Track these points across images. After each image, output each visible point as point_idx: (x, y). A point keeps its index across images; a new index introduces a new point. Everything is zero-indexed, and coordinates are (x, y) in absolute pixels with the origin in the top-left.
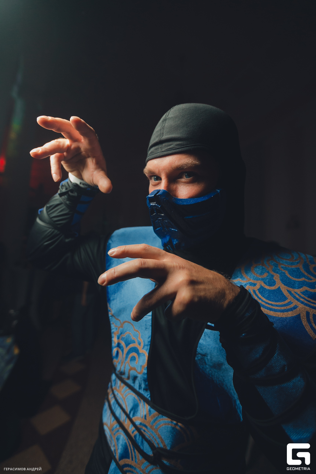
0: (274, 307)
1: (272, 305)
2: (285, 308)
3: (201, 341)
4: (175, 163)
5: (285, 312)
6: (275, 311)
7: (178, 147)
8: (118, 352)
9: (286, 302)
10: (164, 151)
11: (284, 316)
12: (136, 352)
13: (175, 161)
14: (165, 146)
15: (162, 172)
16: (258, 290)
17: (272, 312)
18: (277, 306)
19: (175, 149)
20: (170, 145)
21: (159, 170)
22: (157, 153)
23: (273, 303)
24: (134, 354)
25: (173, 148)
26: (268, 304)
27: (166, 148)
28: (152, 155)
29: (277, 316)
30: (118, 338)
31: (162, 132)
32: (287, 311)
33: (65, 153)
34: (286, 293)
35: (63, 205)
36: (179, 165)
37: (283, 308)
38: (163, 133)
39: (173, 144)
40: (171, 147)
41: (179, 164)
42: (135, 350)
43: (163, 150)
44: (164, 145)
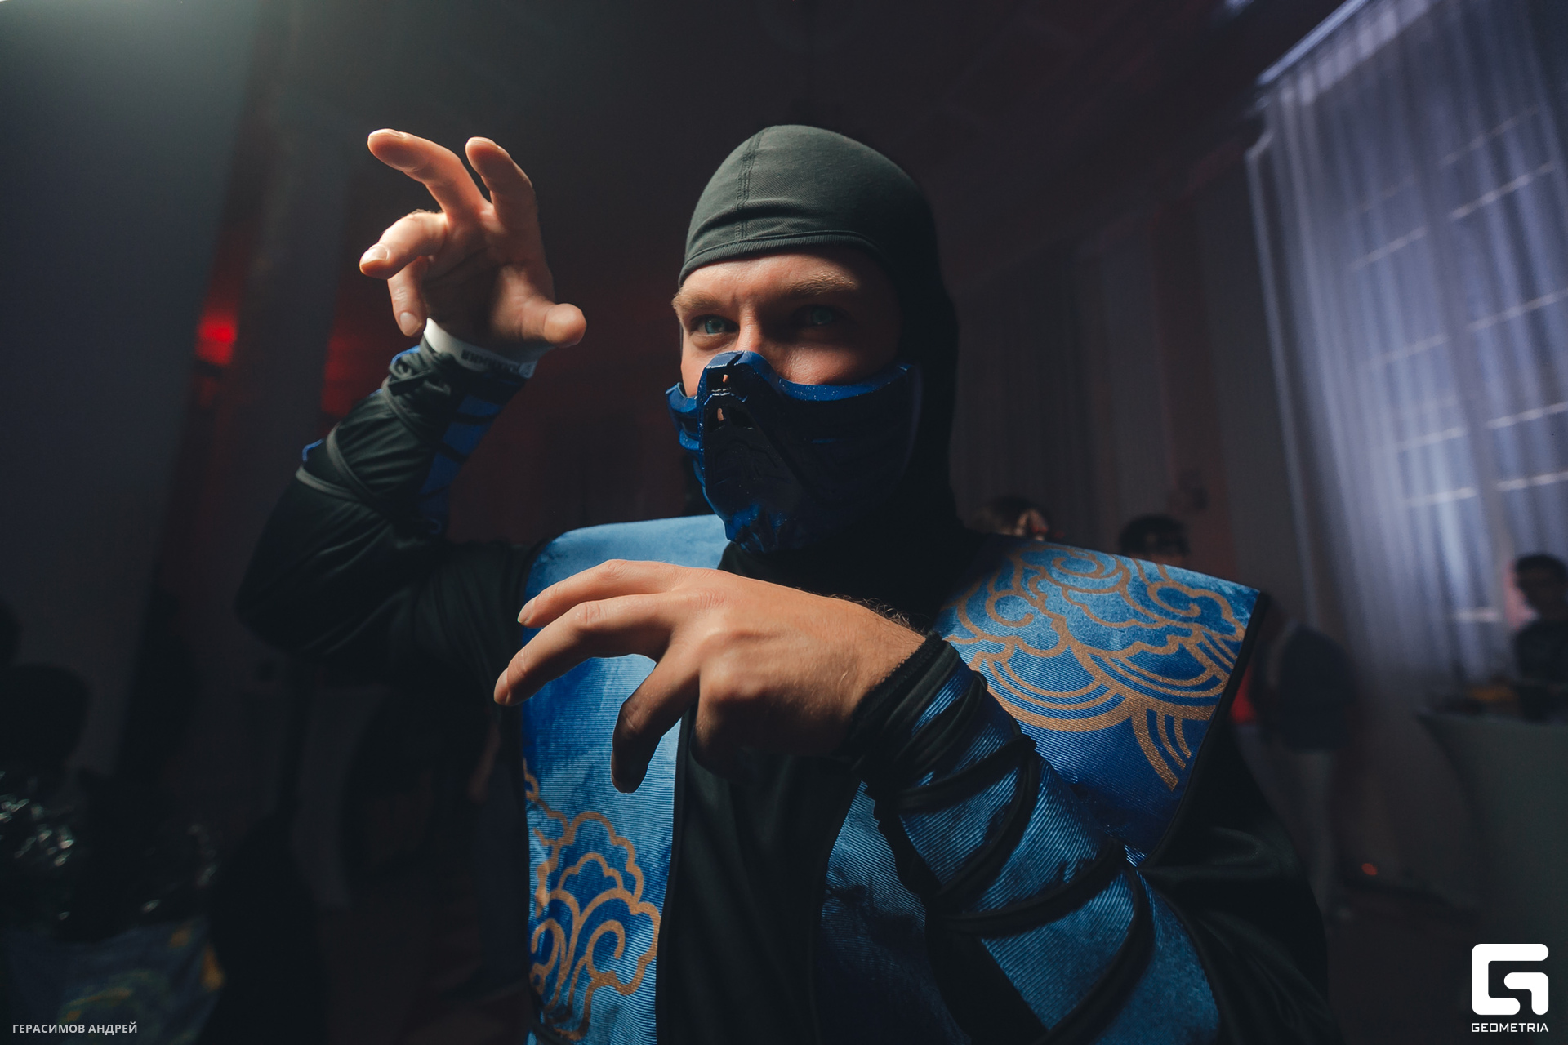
0: (1057, 707)
1: (1052, 700)
2: (1089, 704)
3: (840, 845)
4: (787, 276)
5: (1089, 716)
6: (1063, 715)
7: (794, 232)
8: (549, 934)
9: (1091, 687)
10: (754, 241)
11: (1089, 729)
12: (617, 919)
13: (790, 271)
14: (757, 228)
15: (745, 302)
16: (1009, 661)
17: (1052, 720)
18: (1065, 701)
19: (788, 237)
20: (773, 225)
21: (734, 297)
22: (731, 244)
23: (1054, 694)
24: (614, 926)
25: (780, 234)
26: (1042, 698)
27: (761, 232)
28: (710, 250)
29: (1068, 729)
30: (553, 885)
31: (742, 187)
32: (1096, 712)
33: (431, 258)
34: (1086, 663)
35: (398, 424)
36: (801, 283)
37: (1082, 706)
38: (748, 191)
39: (783, 224)
40: (774, 229)
41: (799, 281)
42: (617, 910)
43: (750, 236)
44: (751, 223)
